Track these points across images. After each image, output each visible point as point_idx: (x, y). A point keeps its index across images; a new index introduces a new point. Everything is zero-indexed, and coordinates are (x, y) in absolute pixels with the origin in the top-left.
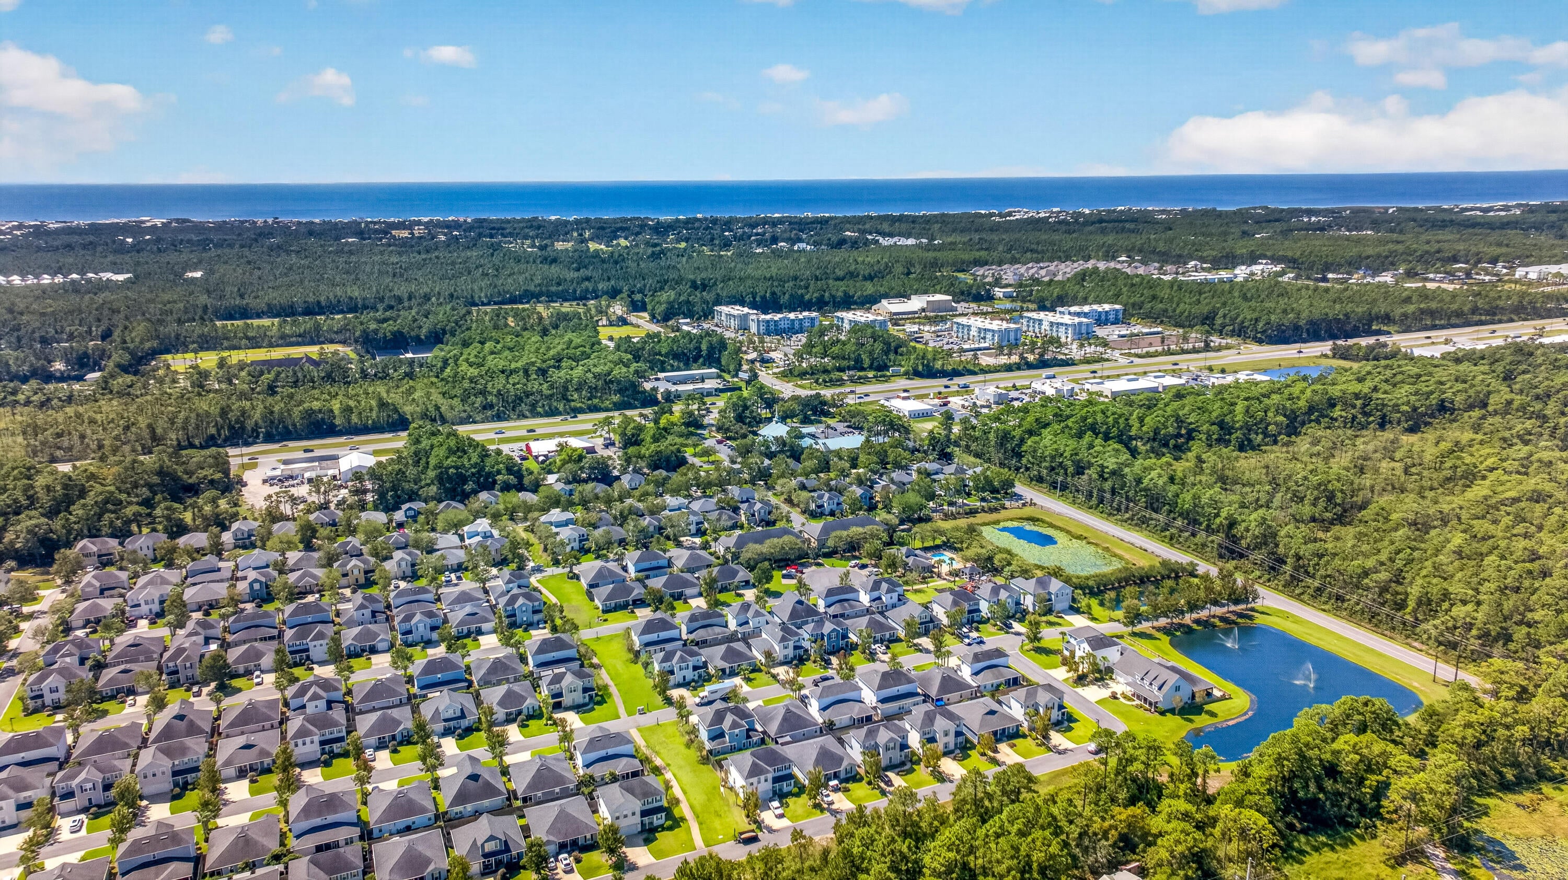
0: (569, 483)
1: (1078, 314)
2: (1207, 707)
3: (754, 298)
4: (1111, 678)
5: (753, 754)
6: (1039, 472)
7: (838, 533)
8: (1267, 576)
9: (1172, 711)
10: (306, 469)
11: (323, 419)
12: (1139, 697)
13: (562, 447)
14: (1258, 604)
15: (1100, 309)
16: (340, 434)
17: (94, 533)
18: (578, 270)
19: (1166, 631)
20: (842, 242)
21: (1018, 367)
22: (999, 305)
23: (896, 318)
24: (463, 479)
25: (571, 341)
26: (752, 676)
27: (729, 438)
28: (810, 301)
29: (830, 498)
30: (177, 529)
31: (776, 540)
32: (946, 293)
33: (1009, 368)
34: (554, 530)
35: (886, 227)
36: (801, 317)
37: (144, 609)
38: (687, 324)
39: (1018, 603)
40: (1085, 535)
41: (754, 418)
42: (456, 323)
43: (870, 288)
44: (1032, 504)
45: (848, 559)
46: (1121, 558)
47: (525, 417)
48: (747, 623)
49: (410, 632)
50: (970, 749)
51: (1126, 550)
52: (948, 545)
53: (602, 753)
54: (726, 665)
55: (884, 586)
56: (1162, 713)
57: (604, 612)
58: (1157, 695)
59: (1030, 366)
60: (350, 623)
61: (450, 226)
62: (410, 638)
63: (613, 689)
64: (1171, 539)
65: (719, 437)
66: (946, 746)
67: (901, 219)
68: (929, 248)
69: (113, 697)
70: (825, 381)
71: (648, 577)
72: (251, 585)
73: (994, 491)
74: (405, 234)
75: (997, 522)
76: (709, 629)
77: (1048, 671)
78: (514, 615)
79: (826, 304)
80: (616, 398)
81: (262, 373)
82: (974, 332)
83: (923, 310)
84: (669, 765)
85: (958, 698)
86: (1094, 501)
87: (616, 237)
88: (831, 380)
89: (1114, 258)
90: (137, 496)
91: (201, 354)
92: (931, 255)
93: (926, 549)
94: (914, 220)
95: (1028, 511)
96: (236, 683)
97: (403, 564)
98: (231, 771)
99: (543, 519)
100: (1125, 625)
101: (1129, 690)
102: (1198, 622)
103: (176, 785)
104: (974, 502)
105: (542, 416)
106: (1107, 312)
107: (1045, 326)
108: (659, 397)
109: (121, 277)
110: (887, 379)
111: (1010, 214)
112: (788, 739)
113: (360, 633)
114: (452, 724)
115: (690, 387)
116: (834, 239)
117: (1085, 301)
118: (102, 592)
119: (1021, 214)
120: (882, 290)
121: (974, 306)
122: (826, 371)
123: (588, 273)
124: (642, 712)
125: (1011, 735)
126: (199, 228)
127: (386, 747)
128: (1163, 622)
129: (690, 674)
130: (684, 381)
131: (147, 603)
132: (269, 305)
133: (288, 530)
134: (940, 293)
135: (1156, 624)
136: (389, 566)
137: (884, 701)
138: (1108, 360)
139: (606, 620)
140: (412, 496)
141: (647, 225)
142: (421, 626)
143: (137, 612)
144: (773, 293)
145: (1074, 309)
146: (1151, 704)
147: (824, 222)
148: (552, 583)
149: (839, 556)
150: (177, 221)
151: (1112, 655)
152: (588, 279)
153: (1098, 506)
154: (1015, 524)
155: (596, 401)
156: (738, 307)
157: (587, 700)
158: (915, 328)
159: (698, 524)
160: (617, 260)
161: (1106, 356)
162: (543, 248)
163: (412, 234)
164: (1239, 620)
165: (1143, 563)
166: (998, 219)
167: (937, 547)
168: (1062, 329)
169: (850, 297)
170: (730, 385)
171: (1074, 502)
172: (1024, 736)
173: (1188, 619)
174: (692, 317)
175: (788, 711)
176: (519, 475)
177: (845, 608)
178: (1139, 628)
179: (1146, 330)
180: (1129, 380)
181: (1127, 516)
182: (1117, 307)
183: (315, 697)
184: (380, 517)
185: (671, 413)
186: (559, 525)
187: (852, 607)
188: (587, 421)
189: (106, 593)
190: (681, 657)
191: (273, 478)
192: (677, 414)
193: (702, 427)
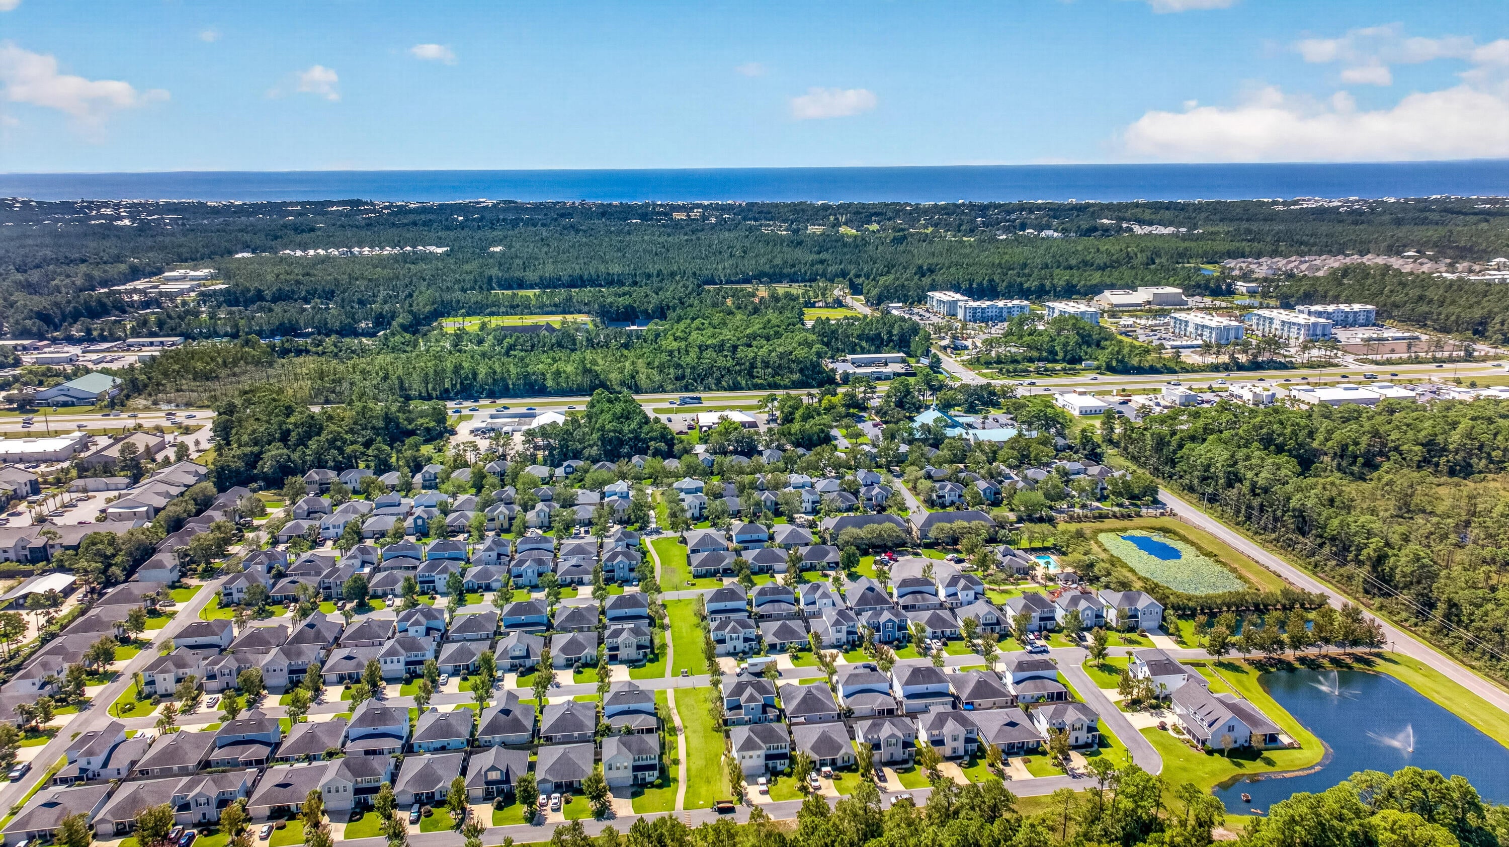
0: (715, 453)
1: (1319, 314)
2: (1266, 754)
3: (971, 285)
4: (1169, 707)
5: (751, 730)
6: (1191, 481)
7: (941, 525)
8: (1414, 620)
9: (1221, 752)
10: (505, 424)
11: (536, 381)
12: (1189, 732)
13: (724, 419)
14: (1386, 649)
15: (1347, 309)
16: (549, 394)
17: (320, 464)
18: (819, 253)
19: (1258, 665)
20: (1090, 231)
21: (1226, 368)
22: (1238, 301)
23: (1114, 312)
24: (621, 443)
25: (769, 321)
26: (800, 654)
27: (886, 422)
28: (1029, 289)
29: (951, 490)
30: (383, 467)
31: (876, 525)
32: (1177, 286)
33: (1215, 368)
34: (682, 495)
35: (1147, 216)
36: (1010, 305)
37: (332, 532)
38: (896, 308)
39: (1099, 616)
40: (1215, 552)
41: (914, 404)
42: (680, 299)
43: (1096, 278)
44: (1173, 514)
45: (947, 552)
46: (1246, 581)
47: (710, 389)
48: (814, 603)
49: (520, 576)
50: (981, 758)
51: (1257, 573)
52: (1056, 549)
53: (624, 707)
54: (777, 641)
55: (962, 582)
56: (1210, 753)
57: (695, 577)
58: (1207, 733)
59: (1241, 368)
60: (477, 563)
61: (723, 209)
62: (520, 581)
63: (670, 651)
64: (1316, 566)
65: (878, 420)
66: (954, 750)
67: (1168, 207)
68: (1184, 238)
69: (280, 602)
70: (1008, 371)
71: (746, 549)
72: (415, 520)
73: (1133, 497)
74: (683, 216)
75: (1125, 530)
76: (776, 604)
77: (1102, 690)
78: (613, 571)
79: (1047, 293)
80: (796, 377)
81: (505, 337)
82: (1191, 329)
83: (1149, 303)
84: (686, 727)
85: (991, 704)
86: (1241, 518)
87: (869, 222)
88: (1015, 371)
89: (1399, 253)
90: (363, 436)
91: (468, 319)
92: (1183, 245)
93: (1034, 550)
94: (1184, 208)
95: (1166, 521)
96: (373, 603)
97: (542, 515)
98: (333, 677)
99: (675, 485)
100: (1210, 653)
101: (1180, 723)
102: (1302, 660)
103: (291, 681)
104: (1106, 507)
105: (725, 390)
106: (1356, 313)
107: (1277, 324)
108: (838, 377)
109: (440, 250)
110: (1076, 373)
111: (1296, 203)
112: (802, 719)
113: (479, 572)
114: (517, 661)
115: (868, 370)
116: (1085, 226)
117: (1336, 300)
118: (309, 514)
119: (1312, 202)
120: (1108, 281)
121: (1208, 300)
122: (1015, 361)
123: (824, 255)
124: (685, 675)
125: (1030, 750)
126: (520, 208)
127: (458, 675)
128: (1257, 654)
129: (740, 645)
130: (868, 364)
131: (334, 527)
132: (541, 278)
133: (463, 476)
134: (1172, 285)
135: (1248, 656)
136: (531, 516)
137: (909, 697)
138: (1337, 365)
139: (694, 585)
140: (577, 455)
141: (904, 210)
142: (530, 571)
143: (326, 534)
144: (991, 281)
145: (1319, 308)
146: (1198, 740)
147: (1081, 209)
148: (664, 545)
149: (940, 548)
150: (505, 202)
151: (1174, 683)
152: (822, 262)
153: (1245, 522)
154: (1144, 533)
155: (778, 378)
156: (951, 293)
157: (641, 656)
158: (1130, 321)
159: (813, 502)
160: (858, 245)
161: (1336, 361)
162: (796, 232)
163: (689, 216)
164: (1355, 665)
165: (1269, 588)
166: (1280, 208)
167: (1046, 549)
168: (1294, 330)
169: (1075, 286)
170: (911, 370)
171: (1221, 517)
172: (1044, 753)
173: (1289, 654)
174: (905, 302)
175: (809, 692)
176: (670, 443)
177: (917, 601)
178: (1225, 658)
179: (1399, 335)
180: (1346, 389)
181: (1273, 536)
182: (1369, 307)
183: (417, 623)
184: (543, 471)
185: (835, 394)
186: (688, 492)
187: (924, 599)
188: (753, 397)
189: (312, 515)
190: (734, 627)
191: (478, 430)
192: (840, 396)
193: (865, 409)
